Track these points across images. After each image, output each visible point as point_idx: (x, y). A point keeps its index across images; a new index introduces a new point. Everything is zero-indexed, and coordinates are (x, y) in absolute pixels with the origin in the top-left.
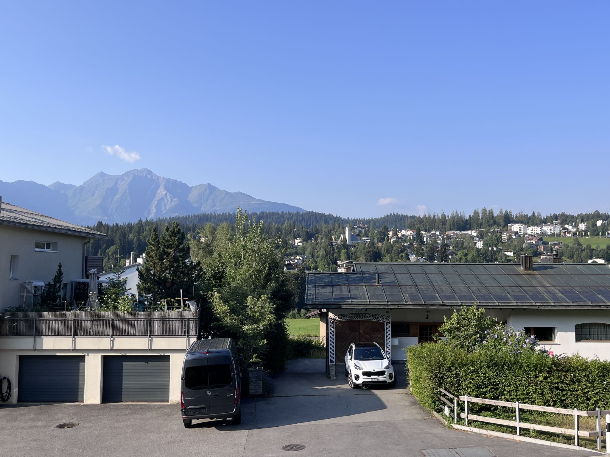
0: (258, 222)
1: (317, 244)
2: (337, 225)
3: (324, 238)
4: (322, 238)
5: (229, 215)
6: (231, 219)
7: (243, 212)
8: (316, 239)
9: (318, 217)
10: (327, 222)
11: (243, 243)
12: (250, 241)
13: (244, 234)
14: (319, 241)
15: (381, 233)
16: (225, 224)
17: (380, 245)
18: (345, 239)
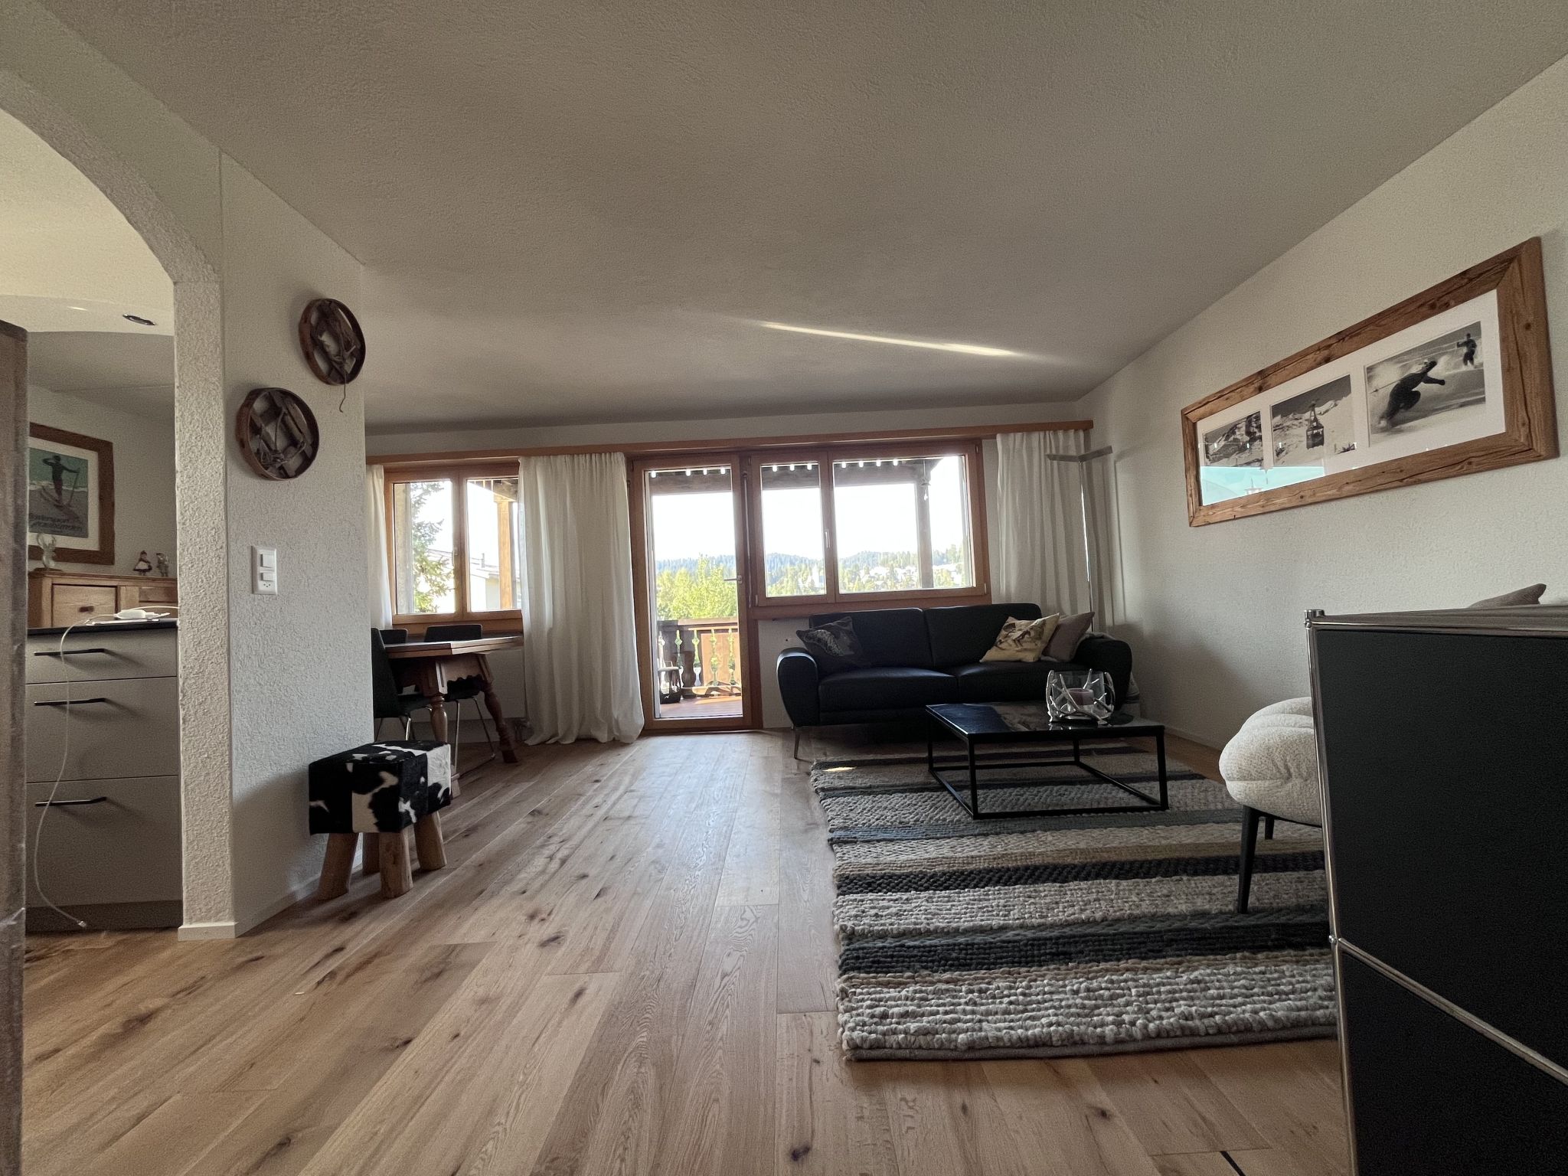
0: (718, 565)
1: (783, 587)
2: (803, 566)
3: (790, 582)
4: (788, 582)
5: (684, 561)
6: (691, 565)
7: (704, 556)
8: (781, 583)
9: (783, 559)
10: (792, 564)
11: (705, 585)
12: (712, 583)
13: (706, 577)
14: (784, 584)
15: (851, 572)
16: (683, 570)
17: (851, 585)
18: (812, 582)
